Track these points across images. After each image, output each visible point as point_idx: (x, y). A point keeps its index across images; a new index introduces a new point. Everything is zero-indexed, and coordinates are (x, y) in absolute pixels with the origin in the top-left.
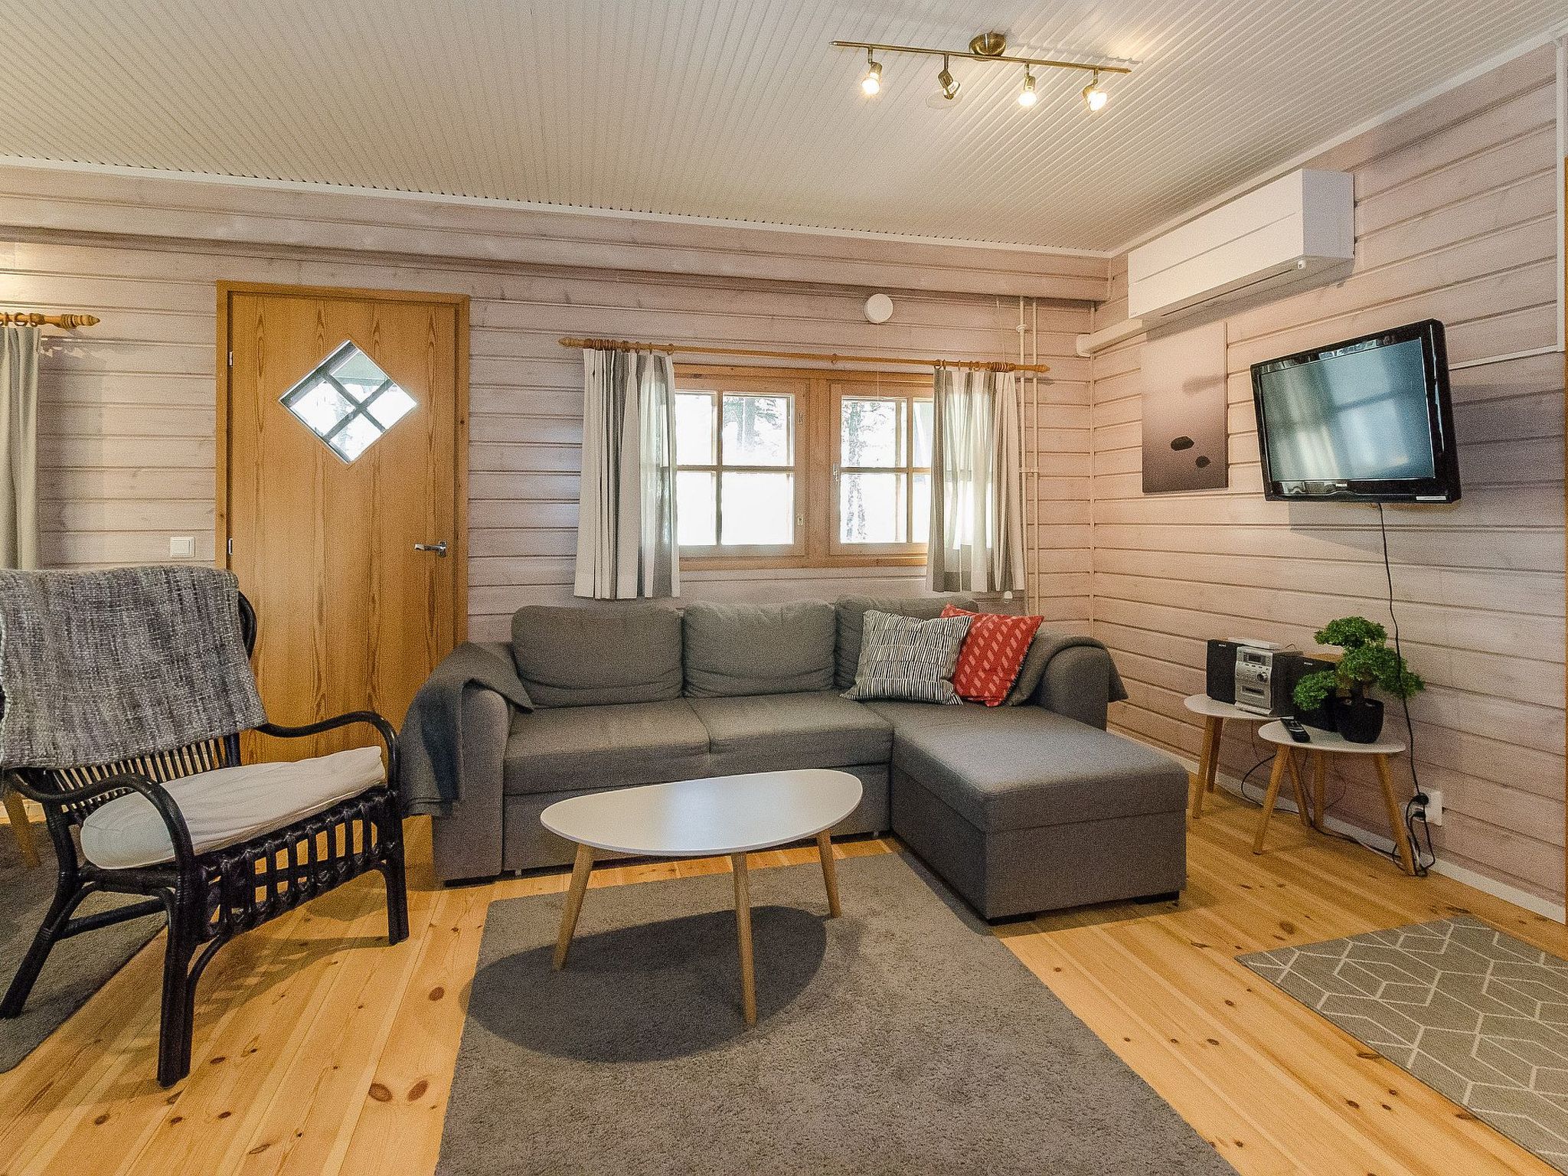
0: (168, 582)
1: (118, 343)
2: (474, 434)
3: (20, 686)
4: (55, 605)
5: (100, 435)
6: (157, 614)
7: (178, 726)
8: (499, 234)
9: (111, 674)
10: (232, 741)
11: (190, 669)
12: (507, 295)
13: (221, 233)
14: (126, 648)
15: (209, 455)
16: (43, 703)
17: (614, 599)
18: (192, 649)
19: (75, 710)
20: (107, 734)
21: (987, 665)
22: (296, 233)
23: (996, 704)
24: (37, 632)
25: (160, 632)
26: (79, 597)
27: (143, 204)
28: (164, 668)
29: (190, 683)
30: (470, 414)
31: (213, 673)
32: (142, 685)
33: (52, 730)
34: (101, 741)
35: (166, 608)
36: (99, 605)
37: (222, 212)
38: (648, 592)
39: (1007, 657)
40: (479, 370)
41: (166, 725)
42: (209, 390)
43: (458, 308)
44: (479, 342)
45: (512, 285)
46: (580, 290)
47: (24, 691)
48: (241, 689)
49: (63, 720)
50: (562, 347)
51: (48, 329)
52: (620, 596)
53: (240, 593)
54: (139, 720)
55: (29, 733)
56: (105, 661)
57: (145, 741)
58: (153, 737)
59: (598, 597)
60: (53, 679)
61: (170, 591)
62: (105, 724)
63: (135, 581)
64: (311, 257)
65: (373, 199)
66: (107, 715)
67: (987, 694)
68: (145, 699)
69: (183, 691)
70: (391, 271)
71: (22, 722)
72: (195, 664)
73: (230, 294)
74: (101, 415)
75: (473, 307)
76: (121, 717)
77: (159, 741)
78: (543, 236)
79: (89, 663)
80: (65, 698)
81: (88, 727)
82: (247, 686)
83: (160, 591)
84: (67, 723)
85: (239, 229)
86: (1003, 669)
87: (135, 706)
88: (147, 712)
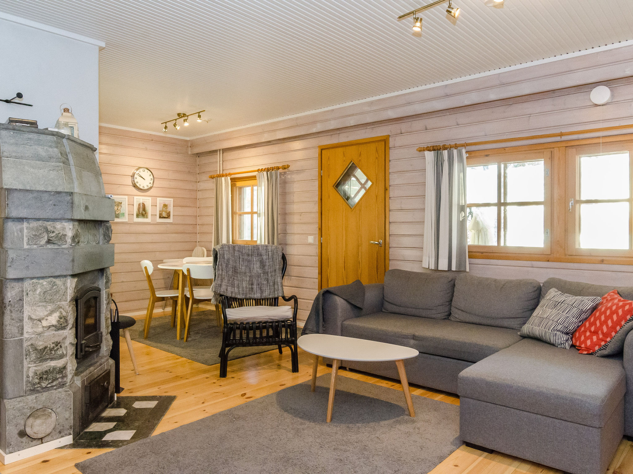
0: (266, 250)
1: (299, 172)
2: (391, 194)
3: (220, 273)
4: (237, 254)
5: (293, 202)
6: (262, 259)
7: (262, 292)
8: (392, 108)
9: (248, 274)
10: (276, 299)
11: (268, 276)
12: (403, 131)
13: (314, 130)
14: (253, 268)
15: (315, 208)
16: (226, 278)
17: (437, 270)
18: (269, 270)
19: (236, 283)
20: (243, 290)
21: (593, 329)
22: (333, 125)
23: (585, 353)
24: (228, 260)
25: (263, 264)
26: (244, 252)
27: (297, 126)
28: (262, 275)
29: (268, 281)
30: (390, 186)
31: (273, 279)
32: (256, 279)
33: (227, 286)
34: (241, 292)
35: (264, 257)
36: (248, 255)
37: (315, 123)
38: (454, 268)
39: (607, 326)
40: (393, 166)
41: (259, 291)
42: (316, 184)
43: (385, 141)
44: (393, 154)
45: (404, 126)
46: (431, 122)
47: (221, 275)
48: (278, 285)
49: (232, 284)
50: (418, 152)
51: (281, 170)
52: (440, 268)
53: (283, 253)
54: (252, 288)
55: (220, 286)
56: (247, 271)
57: (252, 294)
58: (254, 294)
59: (430, 268)
60: (230, 273)
61: (266, 252)
62: (243, 287)
63: (258, 249)
64: (342, 131)
65: (353, 105)
66: (244, 285)
67: (583, 346)
68: (255, 282)
69: (265, 282)
70: (364, 131)
71: (219, 282)
72: (270, 275)
73: (322, 150)
74: (294, 196)
75: (391, 139)
76: (248, 287)
77: (255, 295)
78: (409, 103)
79: (243, 270)
80: (234, 279)
81: (238, 288)
82: (279, 284)
83: (263, 252)
84: (233, 286)
85: (319, 127)
86: (603, 333)
87: (252, 284)
88: (255, 287)
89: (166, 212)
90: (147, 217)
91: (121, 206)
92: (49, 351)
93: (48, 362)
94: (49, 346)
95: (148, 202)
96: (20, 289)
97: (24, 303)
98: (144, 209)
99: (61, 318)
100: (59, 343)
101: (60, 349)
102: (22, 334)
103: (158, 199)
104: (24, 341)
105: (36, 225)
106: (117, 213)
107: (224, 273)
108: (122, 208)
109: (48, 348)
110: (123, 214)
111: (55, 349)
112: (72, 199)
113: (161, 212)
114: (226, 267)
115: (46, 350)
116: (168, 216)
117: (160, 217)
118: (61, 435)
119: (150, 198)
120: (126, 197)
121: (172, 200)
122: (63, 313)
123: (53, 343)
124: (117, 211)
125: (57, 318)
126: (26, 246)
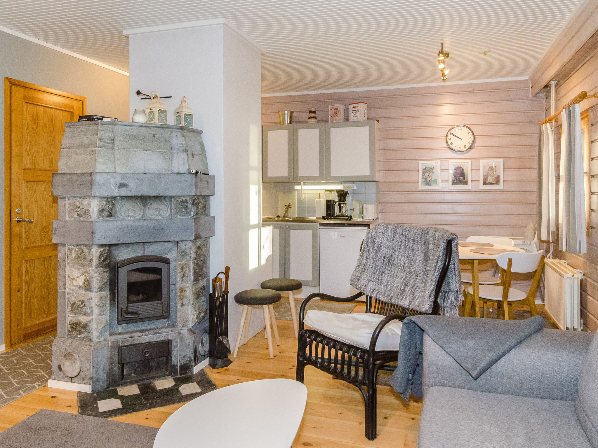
6: (428, 249)
14: (415, 262)
16: (371, 271)
19: (385, 278)
32: (413, 278)
33: (369, 280)
34: (387, 292)
35: (431, 247)
49: (378, 279)
54: (403, 291)
57: (399, 299)
60: (379, 264)
71: (358, 274)
76: (399, 287)
77: (403, 301)
83: (431, 239)
84: (379, 281)
87: (406, 285)
88: (408, 289)
89: (493, 176)
90: (466, 183)
91: (433, 172)
92: (76, 307)
93: (81, 316)
94: (76, 302)
95: (467, 165)
96: (64, 252)
97: (67, 264)
98: (463, 174)
99: (85, 281)
100: (84, 302)
101: (84, 308)
102: (65, 288)
103: (481, 161)
104: (67, 294)
105: (72, 201)
106: (428, 180)
107: (369, 263)
108: (434, 175)
109: (76, 304)
110: (436, 181)
111: (81, 306)
112: (92, 179)
113: (485, 177)
114: (375, 254)
115: (75, 305)
116: (497, 182)
117: (484, 183)
118: (84, 382)
119: (470, 161)
120: (439, 161)
121: (502, 161)
122: (87, 278)
123: (79, 301)
124: (429, 177)
125: (83, 281)
126: (67, 219)
